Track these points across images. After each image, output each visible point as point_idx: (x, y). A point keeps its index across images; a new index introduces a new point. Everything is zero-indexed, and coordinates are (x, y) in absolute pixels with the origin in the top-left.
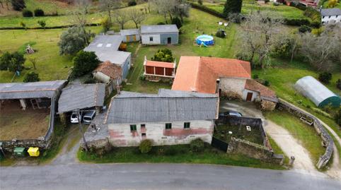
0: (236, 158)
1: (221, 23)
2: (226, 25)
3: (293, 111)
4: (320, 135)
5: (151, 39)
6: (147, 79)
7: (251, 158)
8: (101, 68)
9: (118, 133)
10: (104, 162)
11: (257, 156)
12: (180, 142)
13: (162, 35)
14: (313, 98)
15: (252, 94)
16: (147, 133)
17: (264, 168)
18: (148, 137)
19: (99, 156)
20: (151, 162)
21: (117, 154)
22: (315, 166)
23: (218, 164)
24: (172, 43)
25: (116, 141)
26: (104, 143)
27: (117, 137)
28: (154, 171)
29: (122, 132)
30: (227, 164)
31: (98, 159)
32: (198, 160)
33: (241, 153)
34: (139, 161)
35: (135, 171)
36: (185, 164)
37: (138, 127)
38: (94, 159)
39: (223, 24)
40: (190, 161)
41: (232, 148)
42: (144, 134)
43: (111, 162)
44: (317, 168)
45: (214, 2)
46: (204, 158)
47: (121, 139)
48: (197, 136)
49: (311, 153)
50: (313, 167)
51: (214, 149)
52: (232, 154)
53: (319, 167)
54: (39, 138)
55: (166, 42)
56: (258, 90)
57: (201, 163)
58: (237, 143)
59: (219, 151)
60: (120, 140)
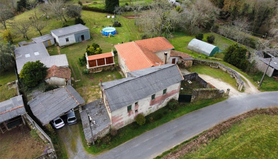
0: (198, 103)
1: (109, 17)
2: (113, 17)
3: (203, 62)
4: (226, 72)
5: (67, 40)
6: (91, 72)
7: (206, 100)
8: (53, 73)
9: (118, 117)
10: (115, 146)
11: (210, 97)
12: (160, 107)
13: (76, 34)
14: (204, 52)
15: (175, 59)
16: (139, 109)
17: (216, 102)
18: (140, 112)
19: (107, 143)
20: (150, 129)
21: (121, 135)
22: (237, 90)
23: (191, 111)
24: (85, 40)
25: (116, 125)
26: (107, 131)
27: (118, 121)
28: (157, 135)
29: (122, 115)
30: (196, 109)
31: (108, 146)
32: (178, 115)
33: (200, 99)
34: (141, 133)
35: (145, 141)
36: (172, 121)
37: (133, 105)
38: (105, 148)
39: (111, 17)
40: (174, 117)
41: (195, 97)
42: (136, 111)
43: (121, 143)
44: (239, 91)
45: (87, 2)
46: (180, 112)
47: (120, 121)
48: (170, 98)
49: (230, 84)
50: (237, 92)
51: (181, 103)
52: (194, 101)
53: (241, 90)
54: (49, 152)
55: (80, 39)
56: (179, 55)
57: (181, 115)
58: (198, 92)
59: (186, 104)
60: (119, 123)
